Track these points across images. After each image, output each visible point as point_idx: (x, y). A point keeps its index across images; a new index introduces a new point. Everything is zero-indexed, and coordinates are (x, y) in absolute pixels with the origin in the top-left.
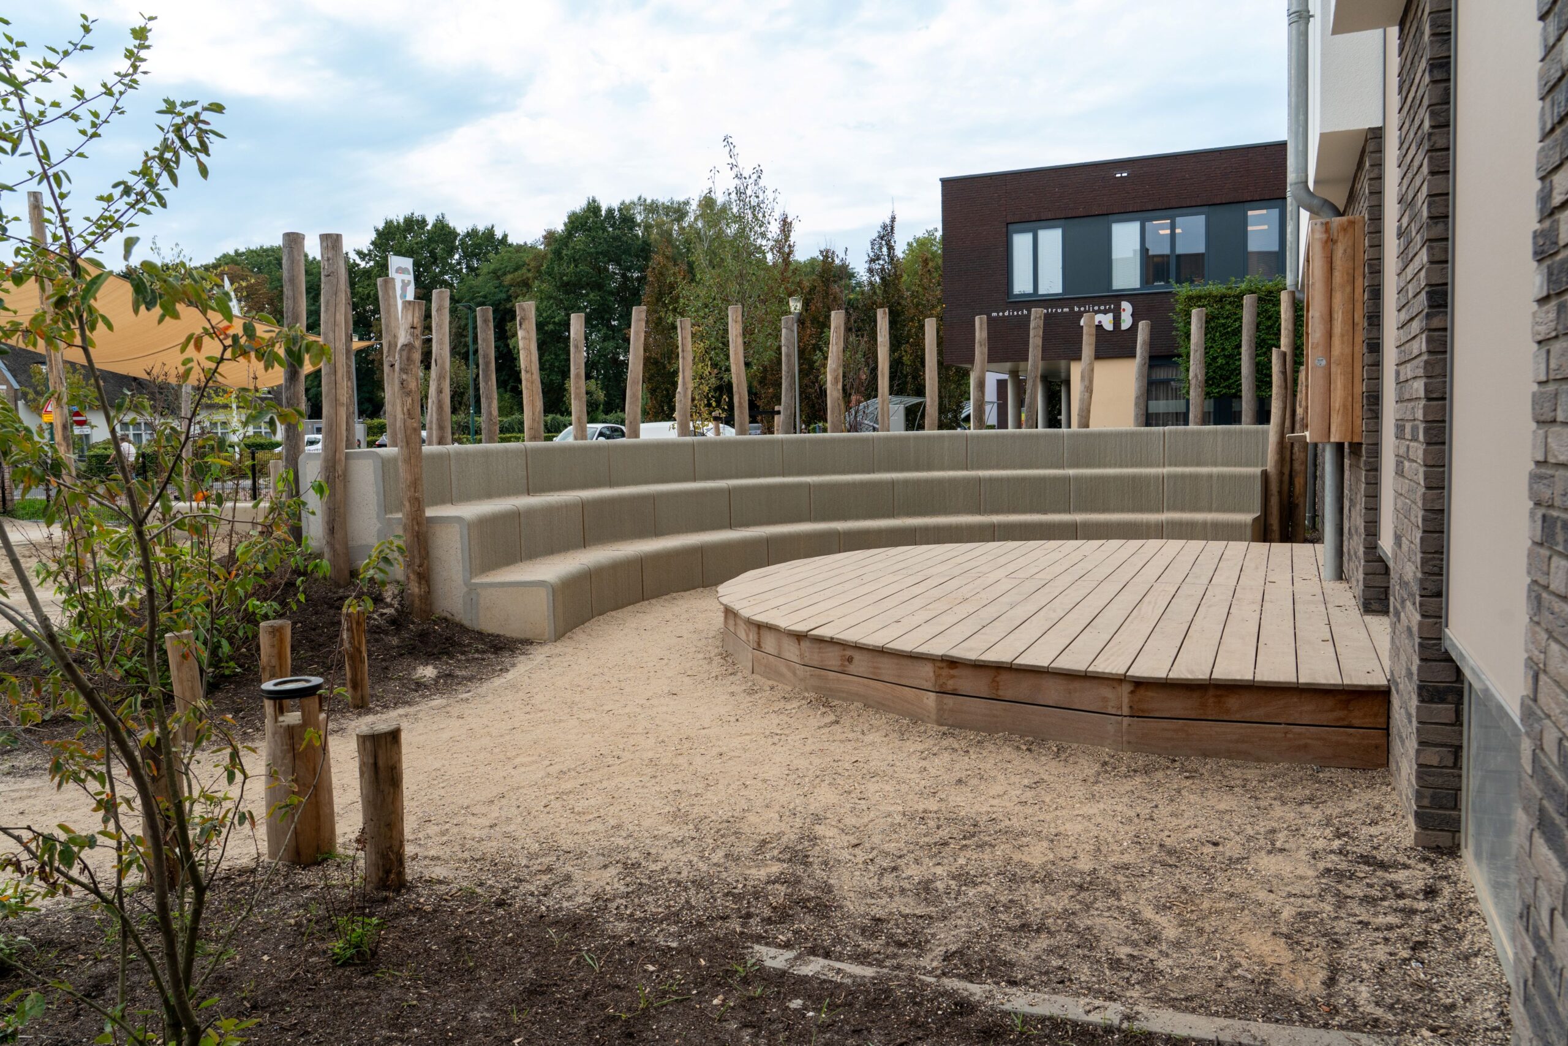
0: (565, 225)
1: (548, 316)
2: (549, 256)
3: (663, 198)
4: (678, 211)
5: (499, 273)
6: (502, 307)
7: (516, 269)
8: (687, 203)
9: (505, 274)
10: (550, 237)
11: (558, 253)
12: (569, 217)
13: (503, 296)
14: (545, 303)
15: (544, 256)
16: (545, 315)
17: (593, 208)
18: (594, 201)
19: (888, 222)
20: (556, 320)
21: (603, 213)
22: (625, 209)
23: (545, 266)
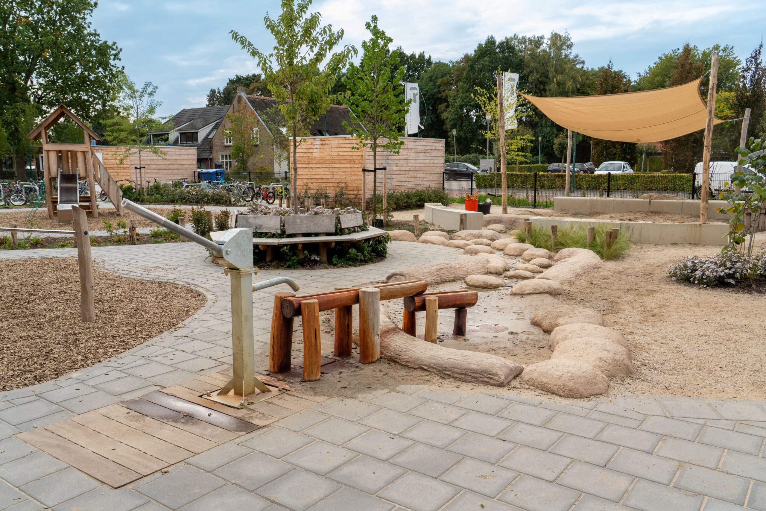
0: (475, 51)
1: (467, 102)
2: (468, 69)
3: (529, 35)
4: (538, 42)
5: (433, 78)
6: (436, 97)
7: (442, 77)
8: (542, 38)
9: (437, 78)
10: (467, 58)
11: (472, 67)
12: (478, 47)
13: (436, 90)
14: (465, 95)
15: (464, 69)
16: (465, 101)
17: (491, 42)
18: (492, 38)
19: (758, 48)
20: (472, 103)
21: (497, 44)
22: (508, 41)
23: (465, 74)
